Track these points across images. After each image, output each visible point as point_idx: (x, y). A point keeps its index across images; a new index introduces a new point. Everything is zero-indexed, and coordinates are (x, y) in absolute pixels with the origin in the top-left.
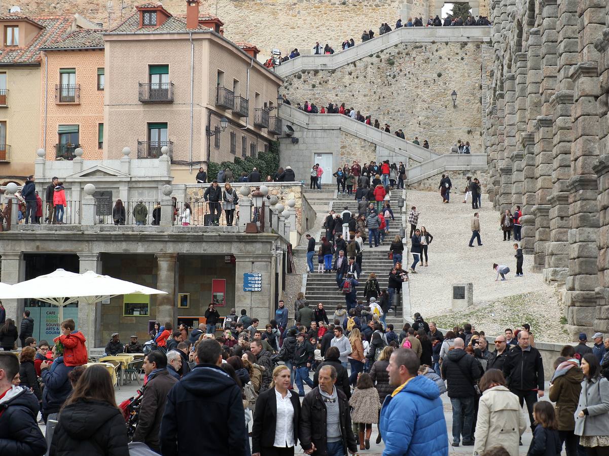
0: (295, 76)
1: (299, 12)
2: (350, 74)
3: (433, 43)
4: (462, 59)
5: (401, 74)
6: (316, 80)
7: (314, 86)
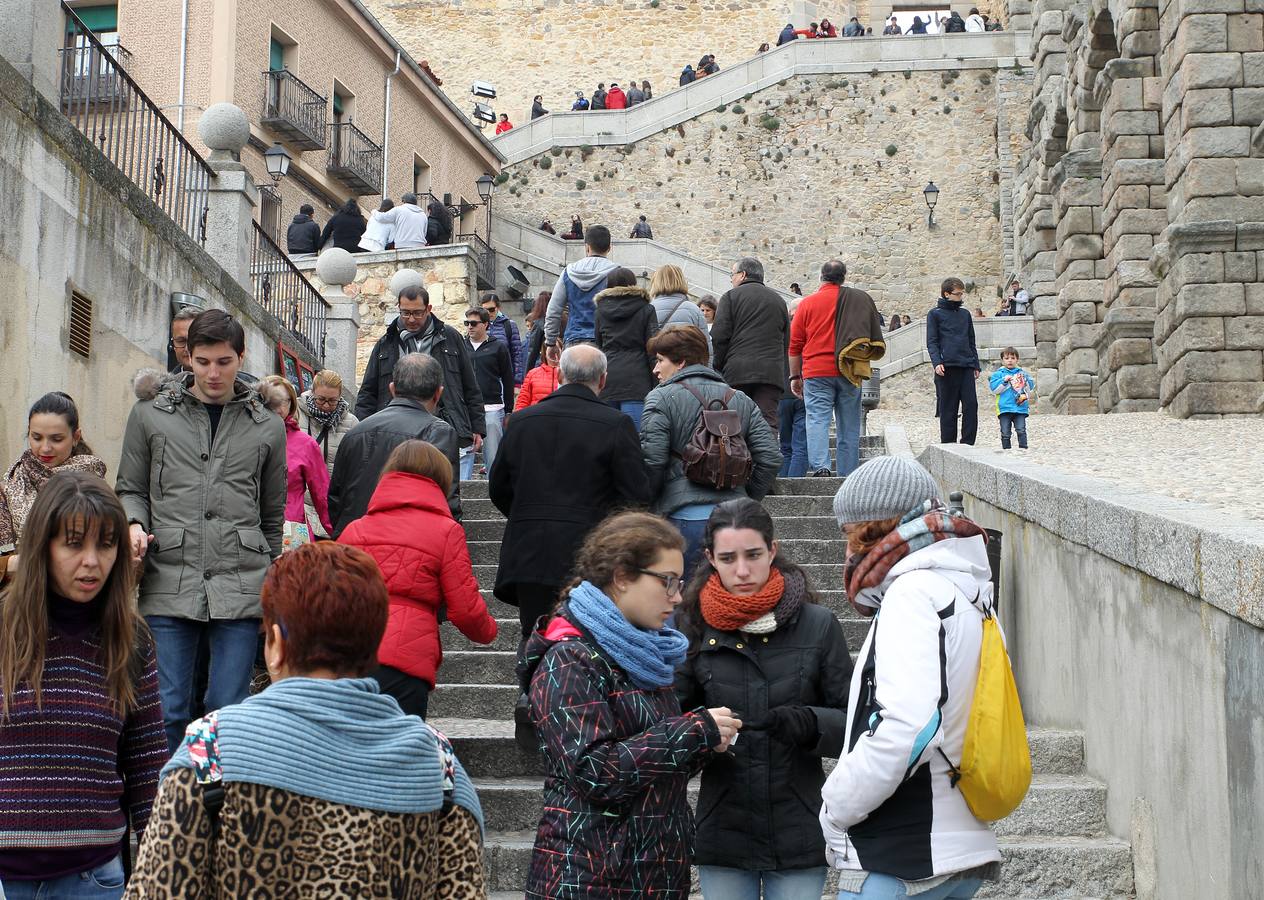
0: (535, 164)
1: (548, 29)
2: (671, 153)
3: (874, 74)
4: (947, 111)
5: (797, 150)
6: (588, 171)
7: (581, 186)
